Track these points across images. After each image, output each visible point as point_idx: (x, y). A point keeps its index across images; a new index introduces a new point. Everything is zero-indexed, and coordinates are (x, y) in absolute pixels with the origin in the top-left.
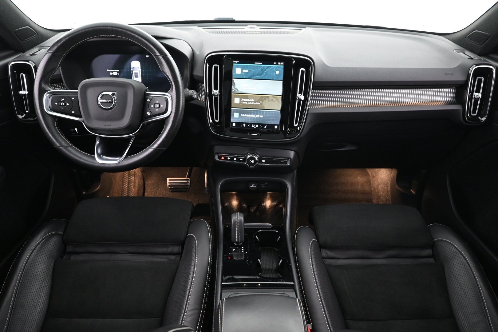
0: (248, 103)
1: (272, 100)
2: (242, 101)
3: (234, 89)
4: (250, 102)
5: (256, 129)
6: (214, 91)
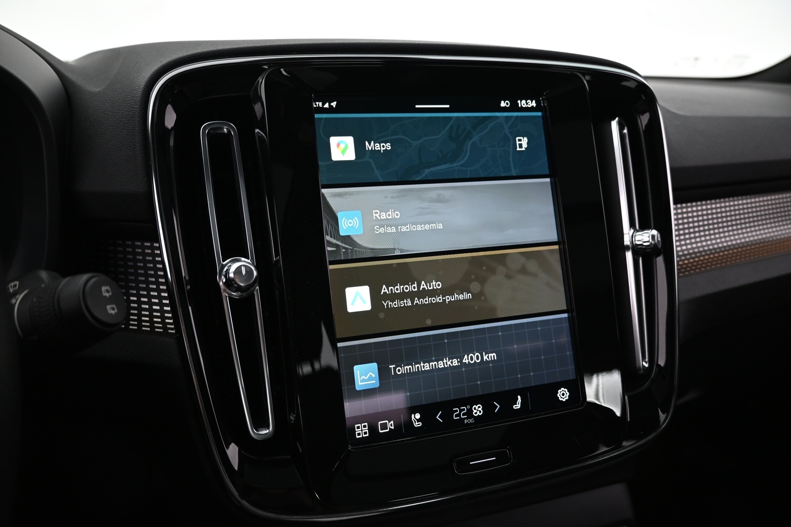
0: (416, 301)
1: (523, 271)
2: (386, 297)
3: (334, 241)
4: (422, 294)
5: (478, 427)
6: (223, 267)
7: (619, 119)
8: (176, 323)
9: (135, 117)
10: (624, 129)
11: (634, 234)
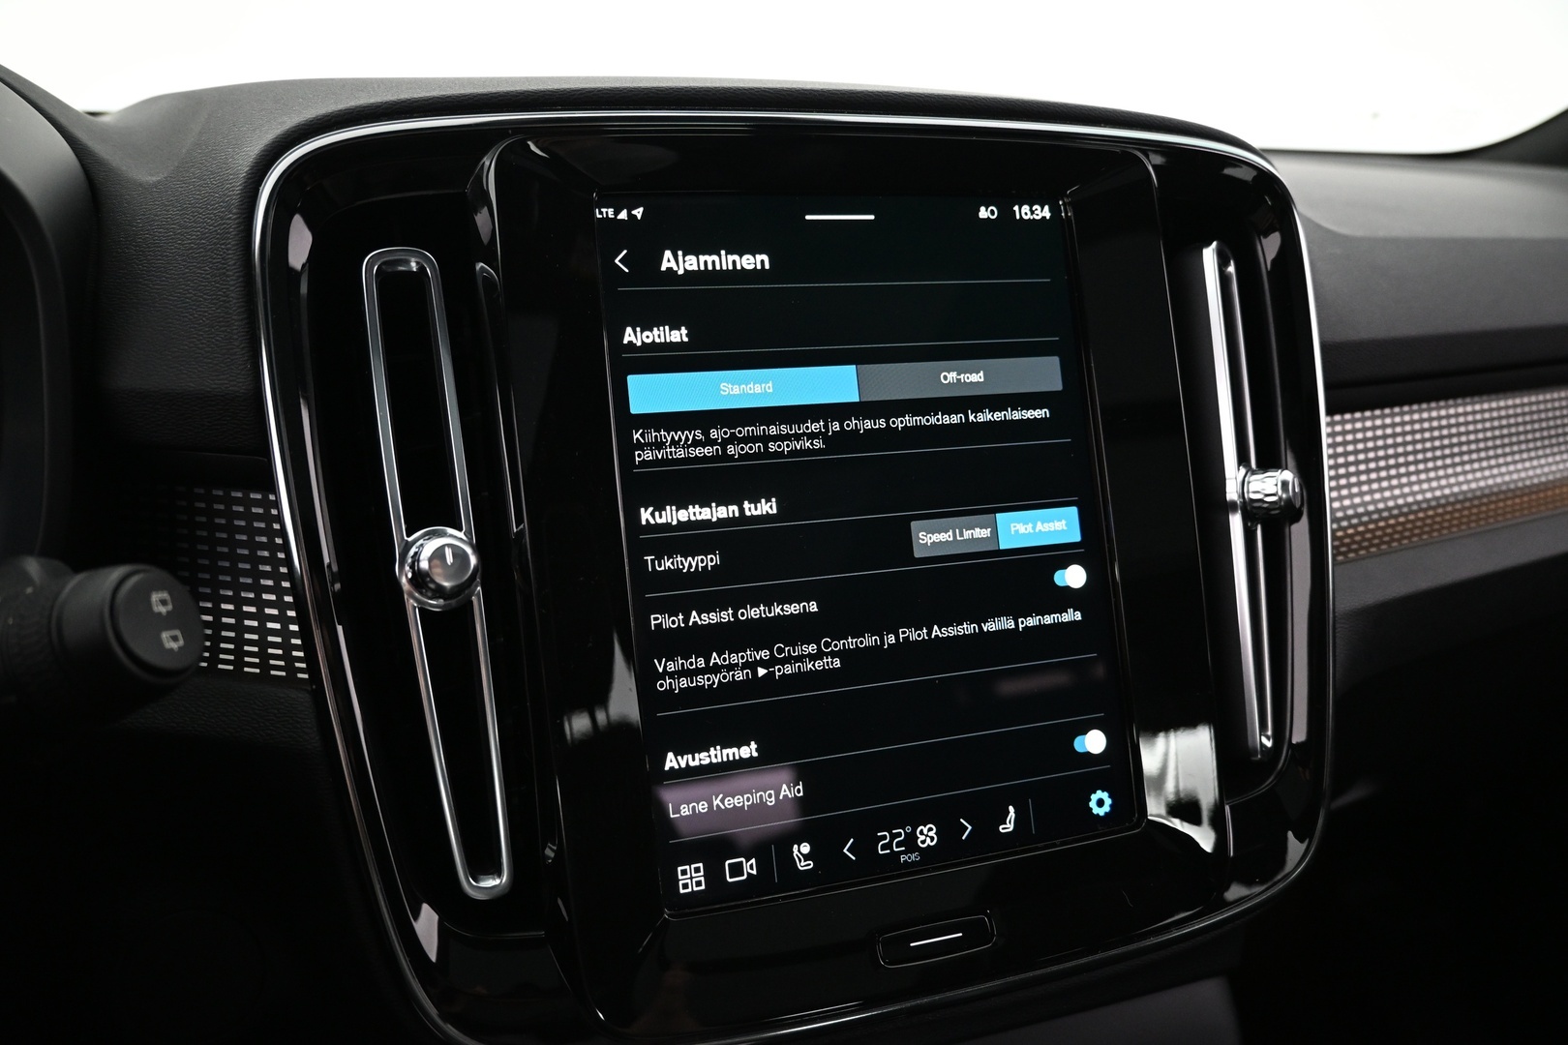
5: (926, 871)
6: (408, 546)
7: (1218, 245)
8: (311, 658)
9: (229, 238)
10: (1227, 264)
11: (1246, 479)
